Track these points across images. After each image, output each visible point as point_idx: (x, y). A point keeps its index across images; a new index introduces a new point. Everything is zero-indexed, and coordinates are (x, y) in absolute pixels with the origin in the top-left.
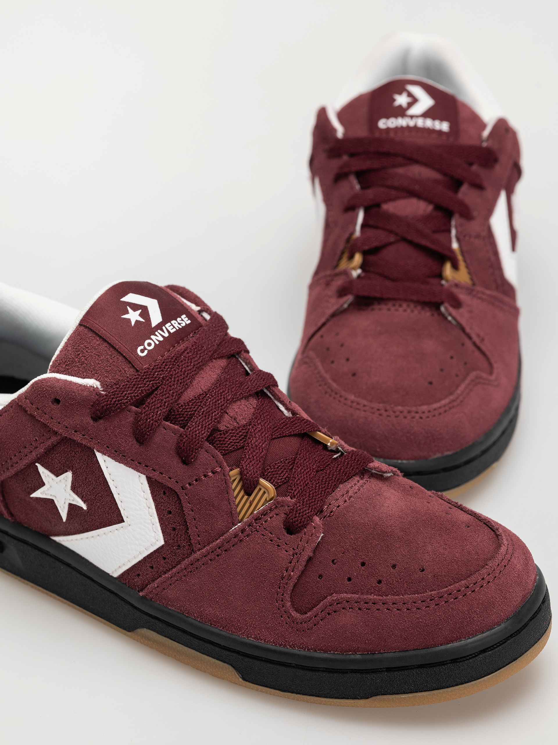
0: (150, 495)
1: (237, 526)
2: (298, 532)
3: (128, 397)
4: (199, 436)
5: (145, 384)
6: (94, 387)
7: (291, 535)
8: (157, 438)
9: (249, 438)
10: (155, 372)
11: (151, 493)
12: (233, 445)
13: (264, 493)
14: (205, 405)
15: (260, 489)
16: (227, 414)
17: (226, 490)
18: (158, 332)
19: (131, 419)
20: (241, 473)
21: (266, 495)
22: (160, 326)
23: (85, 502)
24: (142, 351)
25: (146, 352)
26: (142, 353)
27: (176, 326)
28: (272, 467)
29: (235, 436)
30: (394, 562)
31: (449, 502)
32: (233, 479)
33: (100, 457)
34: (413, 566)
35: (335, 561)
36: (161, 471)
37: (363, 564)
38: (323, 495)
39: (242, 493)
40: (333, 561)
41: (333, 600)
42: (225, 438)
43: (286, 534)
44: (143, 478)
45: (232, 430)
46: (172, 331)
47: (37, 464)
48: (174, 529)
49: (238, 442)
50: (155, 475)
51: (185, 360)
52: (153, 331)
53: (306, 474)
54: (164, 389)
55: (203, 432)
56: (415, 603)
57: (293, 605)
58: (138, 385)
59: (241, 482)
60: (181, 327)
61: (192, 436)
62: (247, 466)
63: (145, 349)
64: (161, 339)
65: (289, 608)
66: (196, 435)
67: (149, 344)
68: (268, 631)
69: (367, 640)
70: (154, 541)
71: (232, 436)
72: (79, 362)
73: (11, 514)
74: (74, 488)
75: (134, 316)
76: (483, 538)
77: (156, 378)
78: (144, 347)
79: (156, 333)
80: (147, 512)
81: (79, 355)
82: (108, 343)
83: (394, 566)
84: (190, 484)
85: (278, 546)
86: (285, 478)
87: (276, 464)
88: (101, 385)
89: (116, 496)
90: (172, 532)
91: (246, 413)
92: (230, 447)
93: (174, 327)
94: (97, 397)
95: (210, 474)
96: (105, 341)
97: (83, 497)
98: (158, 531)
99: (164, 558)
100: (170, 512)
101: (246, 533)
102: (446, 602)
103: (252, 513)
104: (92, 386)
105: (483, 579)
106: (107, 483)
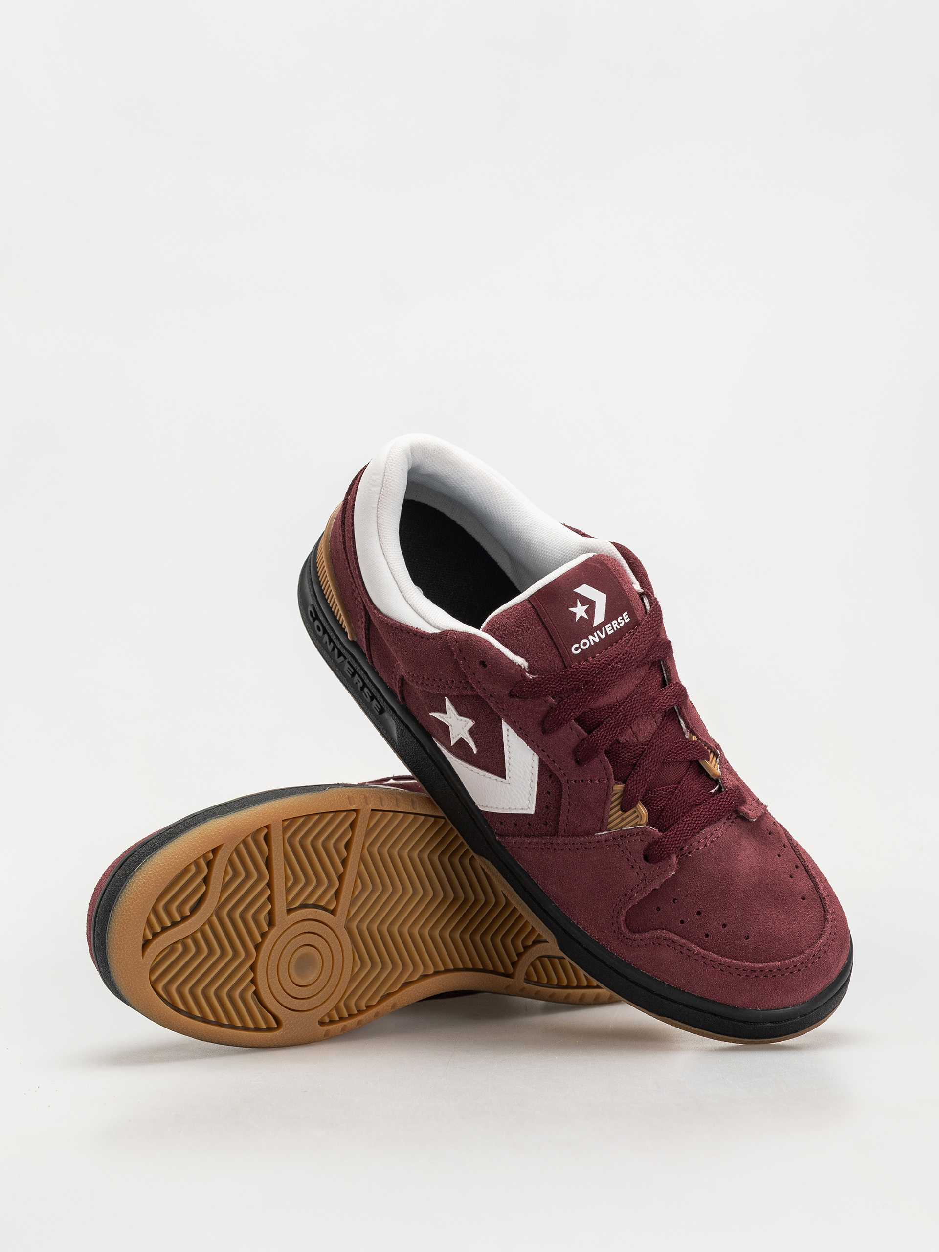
0: (537, 773)
1: (603, 833)
2: (655, 863)
3: (548, 691)
4: (599, 746)
5: (568, 683)
6: (521, 667)
7: (647, 862)
8: (562, 733)
9: (643, 759)
10: (581, 675)
11: (539, 771)
12: (626, 760)
13: (638, 816)
14: (615, 718)
15: (635, 812)
16: (631, 728)
17: (606, 800)
18: (597, 633)
19: (544, 709)
20: (625, 791)
21: (638, 819)
22: (600, 627)
23: (476, 747)
24: (576, 649)
25: (580, 650)
26: (576, 651)
27: (615, 626)
28: (653, 793)
29: (631, 753)
30: (725, 922)
31: (798, 856)
32: (615, 792)
33: (505, 726)
34: (741, 931)
35: (676, 901)
36: (555, 760)
37: (699, 913)
38: (689, 834)
39: (618, 807)
40: (675, 900)
41: (661, 935)
42: (622, 752)
43: (643, 859)
44: (536, 758)
45: (631, 746)
46: (609, 633)
47: (445, 698)
48: (547, 807)
49: (632, 759)
50: (548, 761)
51: (612, 670)
52: (592, 631)
53: (681, 807)
54: (583, 693)
55: (604, 743)
56: (729, 967)
57: (626, 920)
58: (562, 681)
59: (621, 799)
60: (619, 627)
61: (593, 744)
62: (631, 787)
63: (580, 647)
64: (597, 640)
65: (622, 922)
66: (597, 744)
67: (585, 644)
68: (597, 929)
69: (678, 979)
70: (526, 807)
71: (628, 752)
72: (516, 637)
73: (403, 699)
74: (471, 732)
75: (580, 611)
76: (811, 918)
77: (580, 679)
78: (580, 646)
79: (595, 634)
80: (529, 783)
81: (518, 631)
82: (548, 632)
83: (724, 926)
84: (575, 781)
85: (633, 867)
86: (661, 807)
87: (657, 790)
88: (529, 666)
89: (506, 759)
90: (544, 808)
91: (648, 731)
92: (623, 762)
93: (613, 628)
94: (522, 679)
95: (597, 782)
96: (546, 629)
97: (476, 742)
98: (533, 802)
99: (529, 824)
100: (549, 793)
101: (608, 843)
102: (755, 976)
103: (621, 828)
104: (520, 666)
105: (795, 966)
106: (503, 746)
